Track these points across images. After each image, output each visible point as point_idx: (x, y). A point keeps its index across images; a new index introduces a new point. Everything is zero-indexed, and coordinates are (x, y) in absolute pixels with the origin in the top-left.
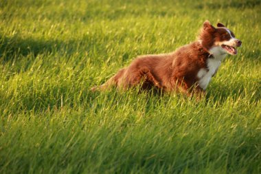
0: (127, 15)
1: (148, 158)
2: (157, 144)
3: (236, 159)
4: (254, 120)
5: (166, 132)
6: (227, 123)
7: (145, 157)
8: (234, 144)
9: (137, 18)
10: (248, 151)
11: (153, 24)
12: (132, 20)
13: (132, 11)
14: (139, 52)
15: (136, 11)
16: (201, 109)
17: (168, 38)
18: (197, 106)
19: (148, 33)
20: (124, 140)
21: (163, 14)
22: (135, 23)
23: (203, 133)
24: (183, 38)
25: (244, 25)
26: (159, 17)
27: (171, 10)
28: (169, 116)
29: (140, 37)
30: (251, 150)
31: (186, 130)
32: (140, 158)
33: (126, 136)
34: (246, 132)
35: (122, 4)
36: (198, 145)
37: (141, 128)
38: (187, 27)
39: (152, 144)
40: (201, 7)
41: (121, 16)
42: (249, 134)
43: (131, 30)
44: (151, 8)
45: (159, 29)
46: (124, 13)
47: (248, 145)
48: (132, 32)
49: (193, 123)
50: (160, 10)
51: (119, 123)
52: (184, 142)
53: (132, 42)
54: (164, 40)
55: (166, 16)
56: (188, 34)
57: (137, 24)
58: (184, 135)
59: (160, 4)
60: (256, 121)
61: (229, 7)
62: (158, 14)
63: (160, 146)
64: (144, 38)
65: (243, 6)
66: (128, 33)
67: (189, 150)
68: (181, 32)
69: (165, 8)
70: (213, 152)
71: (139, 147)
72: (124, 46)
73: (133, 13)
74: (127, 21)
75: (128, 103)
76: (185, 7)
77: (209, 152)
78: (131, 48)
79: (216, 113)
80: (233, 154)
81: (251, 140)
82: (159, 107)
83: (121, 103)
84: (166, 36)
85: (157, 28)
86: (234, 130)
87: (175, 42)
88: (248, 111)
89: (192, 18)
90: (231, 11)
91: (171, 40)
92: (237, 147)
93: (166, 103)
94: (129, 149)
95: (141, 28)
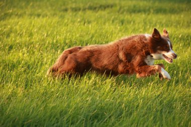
0: (12, 17)
1: (26, 123)
2: (33, 112)
3: (91, 123)
4: (104, 94)
5: (39, 103)
6: (84, 97)
7: (24, 121)
8: (89, 112)
9: (20, 19)
10: (100, 116)
11: (31, 23)
12: (16, 20)
13: (16, 13)
14: (21, 44)
15: (19, 13)
16: (65, 86)
17: (42, 34)
18: (62, 84)
19: (27, 30)
20: (9, 109)
21: (39, 16)
22: (18, 22)
23: (66, 104)
24: (52, 33)
25: (97, 23)
26: (36, 18)
27: (44, 13)
28: (42, 91)
29: (21, 33)
30: (102, 116)
31: (54, 101)
32: (21, 122)
33: (10, 106)
34: (98, 102)
35: (9, 9)
36: (63, 113)
38: (56, 25)
39: (29, 112)
40: (66, 10)
41: (8, 18)
42: (100, 104)
43: (15, 28)
44: (30, 10)
45: (35, 27)
46: (10, 15)
47: (100, 112)
48: (16, 29)
49: (59, 97)
50: (36, 13)
51: (5, 97)
52: (52, 111)
53: (15, 37)
54: (39, 35)
55: (41, 17)
56: (56, 31)
57: (20, 23)
58: (54, 105)
59: (37, 8)
60: (105, 95)
61: (87, 10)
62: (35, 15)
63: (35, 113)
64: (24, 34)
65: (97, 9)
66: (13, 30)
67: (56, 117)
68: (51, 29)
69: (40, 11)
70: (73, 118)
71: (19, 115)
72: (9, 40)
73: (17, 15)
74: (13, 21)
75: (12, 82)
76: (55, 10)
77: (71, 117)
78: (15, 41)
79: (76, 89)
80: (89, 118)
81: (102, 108)
82: (35, 85)
83: (7, 82)
84: (40, 32)
85: (34, 26)
86: (90, 101)
87: (47, 36)
88: (99, 87)
89: (59, 18)
90: (89, 13)
91: (44, 35)
92: (91, 114)
93: (39, 82)
94: (13, 116)
95: (22, 26)
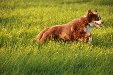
0: (31, 7)
1: (39, 69)
2: (43, 63)
3: (77, 69)
4: (85, 52)
5: (47, 58)
6: (73, 54)
7: (38, 68)
8: (76, 63)
9: (35, 8)
10: (82, 65)
11: (42, 10)
12: (33, 9)
13: (33, 5)
14: (36, 23)
15: (35, 5)
16: (62, 48)
17: (48, 17)
18: (60, 46)
19: (40, 14)
20: (28, 61)
21: (47, 6)
22: (34, 10)
23: (63, 58)
24: (55, 16)
25: (81, 11)
26: (45, 8)
27: (50, 4)
28: (48, 51)
29: (36, 16)
30: (84, 65)
31: (56, 56)
32: (36, 69)
33: (29, 59)
34: (81, 57)
35: (29, 2)
36: (60, 63)
37: (36, 56)
38: (57, 12)
39: (41, 63)
40: (63, 3)
41: (28, 7)
42: (83, 58)
43: (32, 13)
44: (41, 3)
45: (45, 13)
46: (30, 6)
47: (82, 63)
48: (33, 14)
49: (59, 54)
50: (45, 5)
51: (26, 54)
52: (54, 62)
53: (33, 18)
54: (47, 18)
55: (48, 7)
56: (57, 15)
57: (35, 11)
58: (55, 59)
59: (46, 2)
60: (86, 53)
61: (75, 3)
62: (45, 6)
63: (44, 64)
64: (38, 17)
65: (81, 3)
66: (31, 14)
67: (57, 66)
68: (54, 14)
69: (47, 3)
70: (67, 66)
71: (35, 64)
72: (29, 20)
73: (34, 6)
74: (31, 9)
75: (31, 45)
76: (56, 3)
77: (65, 66)
78: (33, 21)
79: (69, 49)
80: (76, 67)
81: (84, 61)
82: (44, 47)
83: (27, 45)
84: (48, 16)
85: (44, 12)
86: (77, 57)
87: (51, 18)
88: (82, 48)
89: (59, 8)
90: (76, 5)
91: (50, 18)
92: (77, 64)
93: (47, 45)
94: (31, 65)
95: (37, 12)
